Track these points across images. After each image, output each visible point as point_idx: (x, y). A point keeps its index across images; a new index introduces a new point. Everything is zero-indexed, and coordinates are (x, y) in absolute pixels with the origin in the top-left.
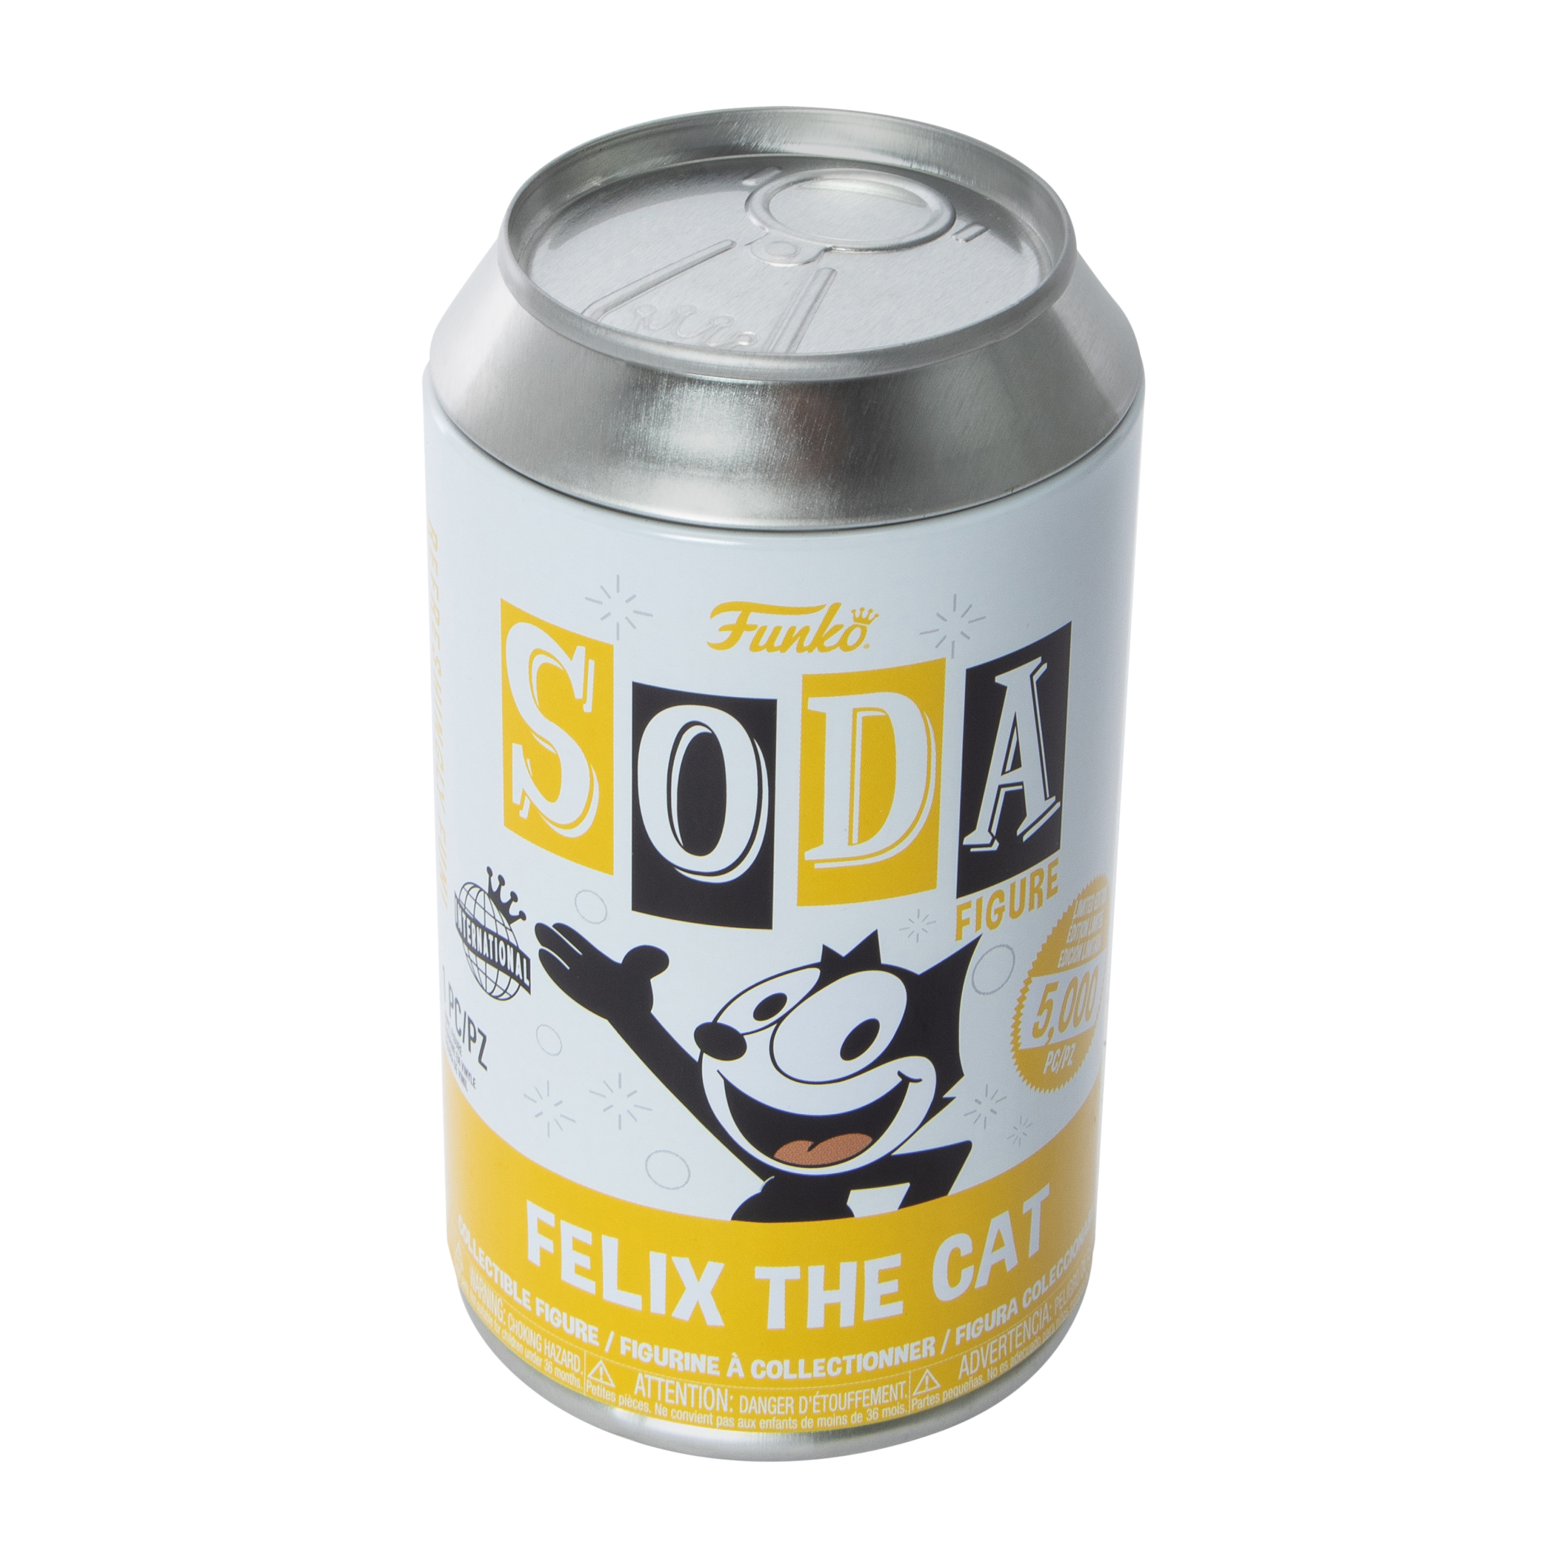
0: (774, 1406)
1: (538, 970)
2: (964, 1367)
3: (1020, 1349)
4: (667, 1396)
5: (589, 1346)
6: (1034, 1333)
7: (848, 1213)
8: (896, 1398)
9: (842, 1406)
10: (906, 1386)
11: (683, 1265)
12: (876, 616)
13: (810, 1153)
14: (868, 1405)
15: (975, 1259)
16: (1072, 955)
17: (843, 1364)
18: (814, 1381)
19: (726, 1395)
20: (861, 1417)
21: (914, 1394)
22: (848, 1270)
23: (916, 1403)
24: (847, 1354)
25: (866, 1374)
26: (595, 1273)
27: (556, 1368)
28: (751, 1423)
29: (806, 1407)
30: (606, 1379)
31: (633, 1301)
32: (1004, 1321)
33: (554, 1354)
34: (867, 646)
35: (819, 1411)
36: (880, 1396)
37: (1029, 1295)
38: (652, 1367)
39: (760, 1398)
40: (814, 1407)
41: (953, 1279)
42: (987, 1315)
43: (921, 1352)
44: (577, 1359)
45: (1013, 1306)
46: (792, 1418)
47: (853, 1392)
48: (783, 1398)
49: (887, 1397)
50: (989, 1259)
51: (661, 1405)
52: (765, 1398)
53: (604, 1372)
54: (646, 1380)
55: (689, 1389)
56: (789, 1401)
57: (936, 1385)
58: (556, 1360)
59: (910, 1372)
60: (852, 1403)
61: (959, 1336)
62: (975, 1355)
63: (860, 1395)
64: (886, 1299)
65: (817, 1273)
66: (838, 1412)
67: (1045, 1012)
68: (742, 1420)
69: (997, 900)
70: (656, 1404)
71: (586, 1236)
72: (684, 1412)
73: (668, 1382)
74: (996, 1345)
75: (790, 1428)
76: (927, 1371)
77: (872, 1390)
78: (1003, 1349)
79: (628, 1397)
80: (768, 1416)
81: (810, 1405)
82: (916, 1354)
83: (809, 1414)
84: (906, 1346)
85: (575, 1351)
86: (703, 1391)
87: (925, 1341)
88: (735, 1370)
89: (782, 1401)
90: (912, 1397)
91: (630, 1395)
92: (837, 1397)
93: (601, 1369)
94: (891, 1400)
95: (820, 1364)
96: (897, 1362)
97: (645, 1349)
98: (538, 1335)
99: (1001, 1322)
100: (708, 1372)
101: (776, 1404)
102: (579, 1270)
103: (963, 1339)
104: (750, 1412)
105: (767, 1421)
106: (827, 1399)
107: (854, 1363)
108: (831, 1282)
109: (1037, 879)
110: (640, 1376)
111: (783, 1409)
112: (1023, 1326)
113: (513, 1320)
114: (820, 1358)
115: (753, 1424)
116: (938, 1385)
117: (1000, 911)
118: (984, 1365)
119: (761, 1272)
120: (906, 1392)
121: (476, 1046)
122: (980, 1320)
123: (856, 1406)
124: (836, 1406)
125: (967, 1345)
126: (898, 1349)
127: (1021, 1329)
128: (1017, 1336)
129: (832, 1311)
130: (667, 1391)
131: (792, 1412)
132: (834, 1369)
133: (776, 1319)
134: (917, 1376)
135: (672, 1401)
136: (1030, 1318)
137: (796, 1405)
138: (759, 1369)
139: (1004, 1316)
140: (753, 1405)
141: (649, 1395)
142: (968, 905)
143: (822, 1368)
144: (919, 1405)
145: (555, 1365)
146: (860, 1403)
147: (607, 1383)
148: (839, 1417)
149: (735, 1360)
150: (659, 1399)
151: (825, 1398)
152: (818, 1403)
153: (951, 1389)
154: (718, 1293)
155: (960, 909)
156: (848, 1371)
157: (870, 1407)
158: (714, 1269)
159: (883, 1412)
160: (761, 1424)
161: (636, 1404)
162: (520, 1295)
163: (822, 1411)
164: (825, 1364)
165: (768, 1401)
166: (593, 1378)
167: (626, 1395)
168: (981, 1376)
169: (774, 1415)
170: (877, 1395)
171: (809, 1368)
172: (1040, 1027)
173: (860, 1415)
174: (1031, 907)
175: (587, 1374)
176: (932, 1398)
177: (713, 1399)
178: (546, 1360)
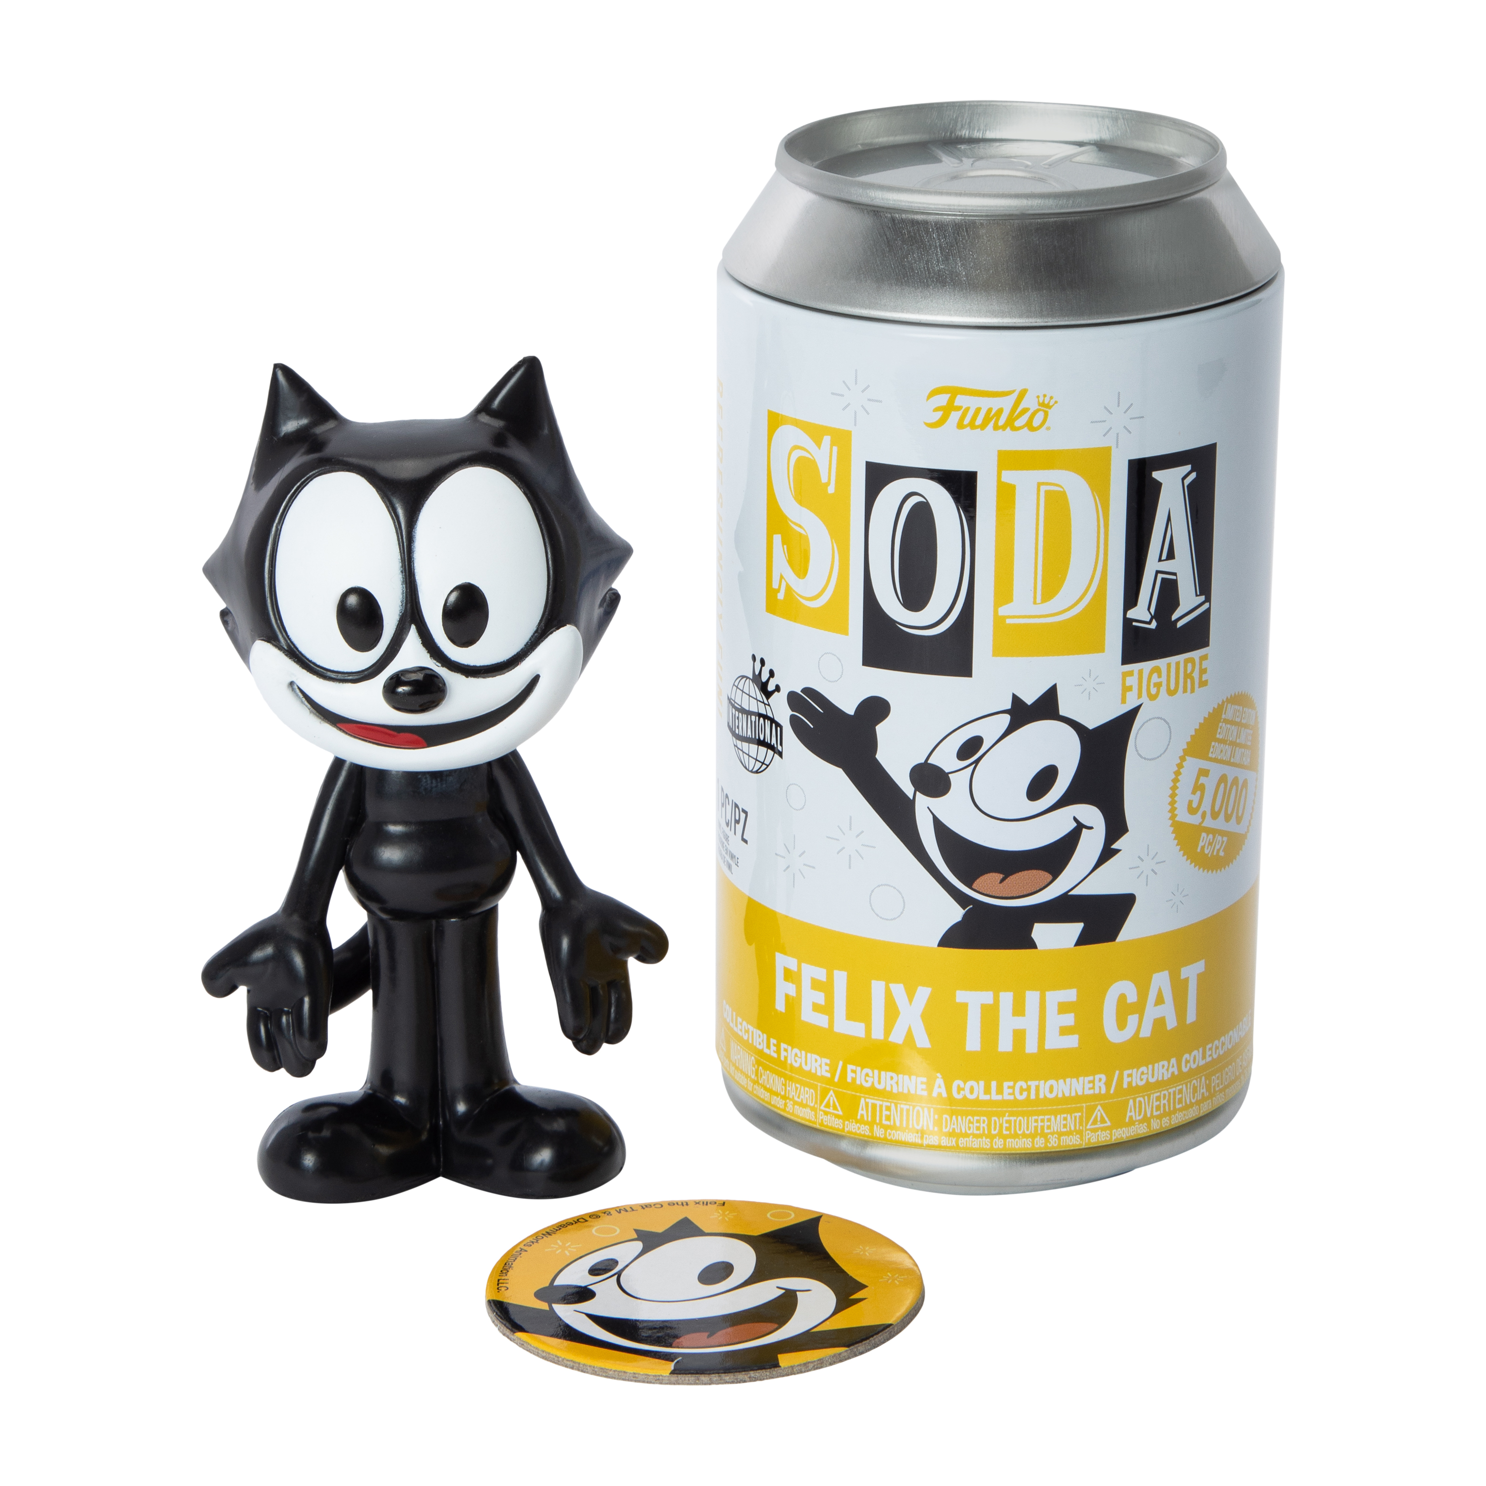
0: (971, 1125)
1: (789, 733)
2: (1130, 1112)
3: (1181, 1110)
4: (884, 1118)
5: (822, 1079)
6: (1193, 1101)
7: (1032, 945)
8: (1072, 1128)
9: (1027, 1130)
10: (1081, 1118)
11: (898, 990)
12: (1056, 402)
13: (1001, 885)
14: (1049, 1131)
15: (1139, 1008)
16: (1222, 751)
17: (1028, 1089)
18: (1004, 1103)
19: (932, 1114)
20: (1043, 1141)
21: (1088, 1127)
22: (1032, 998)
23: (1090, 1136)
24: (1032, 1080)
25: (1046, 1101)
26: (827, 1009)
27: (796, 1106)
28: (952, 1141)
29: (998, 1128)
30: (835, 1108)
31: (856, 1029)
32: (1165, 1078)
33: (794, 1094)
34: (1048, 429)
35: (1008, 1132)
36: (1059, 1125)
37: (1187, 1062)
38: (873, 1091)
39: (959, 1117)
40: (1004, 1128)
41: (1121, 1024)
42: (1150, 1066)
43: (1093, 1088)
44: (812, 1093)
45: (1173, 1066)
46: (986, 1138)
47: (1036, 1117)
48: (978, 1118)
49: (1065, 1126)
50: (1152, 1012)
51: (879, 1126)
52: (964, 1117)
53: (834, 1101)
54: (867, 1104)
55: (902, 1109)
56: (984, 1121)
57: (1106, 1122)
58: (796, 1099)
59: (1084, 1105)
60: (1036, 1127)
61: (1126, 1080)
62: (1140, 1102)
63: (1042, 1121)
64: (1064, 1031)
65: (1006, 999)
66: (1024, 1135)
67: (1198, 793)
68: (945, 1138)
69: (1155, 675)
70: (875, 1126)
71: (820, 974)
72: (898, 1132)
73: (885, 1104)
74: (1158, 1099)
75: (984, 1147)
76: (1099, 1107)
77: (1053, 1118)
78: (1164, 1104)
79: (852, 1122)
80: (966, 1135)
81: (1001, 1126)
82: (1090, 1089)
83: (1000, 1135)
84: (1081, 1079)
85: (810, 1086)
86: (913, 1111)
87: (1097, 1077)
88: (939, 1090)
89: (978, 1121)
90: (1086, 1130)
91: (854, 1121)
92: (1024, 1120)
93: (831, 1098)
94: (1068, 1129)
95: (1009, 1087)
96: (1073, 1094)
97: (867, 1075)
98: (782, 1079)
99: (1163, 1077)
100: (917, 1093)
101: (972, 1123)
102: (816, 1008)
103: (1130, 1083)
104: (951, 1131)
105: (965, 1139)
106: (1015, 1121)
107: (1037, 1088)
108: (1019, 1009)
109: (1189, 666)
110: (863, 1100)
111: (978, 1128)
112: (1182, 1089)
113: (762, 1072)
114: (1010, 1081)
115: (954, 1143)
116: (1109, 1123)
117: (1158, 685)
118: (1149, 1115)
119: (961, 996)
120: (1081, 1124)
121: (740, 827)
122: (1144, 1069)
123: (1039, 1132)
124: (1022, 1129)
125: (1134, 1090)
126: (1074, 1080)
127: (1180, 1091)
128: (1178, 1097)
129: (1019, 1036)
130: (885, 1113)
131: (986, 1132)
132: (1021, 1094)
133: (973, 1042)
134: (1091, 1109)
135: (887, 1123)
136: (1189, 1084)
137: (989, 1125)
138: (959, 1089)
139: (1164, 1071)
140: (954, 1125)
141: (869, 1119)
142: (1130, 674)
143: (1011, 1091)
144: (1092, 1138)
145: (795, 1103)
146: (1042, 1127)
147: (836, 1112)
148: (1025, 1139)
149: (940, 1081)
150: (878, 1121)
151: (1013, 1120)
152: (1007, 1125)
153: (1119, 1129)
154: (926, 1016)
155: (1125, 675)
156: (1033, 1096)
157: (1050, 1133)
158: (923, 993)
159: (1062, 1140)
160: (960, 1142)
161: (859, 1128)
162: (768, 1047)
163: (1010, 1132)
164: (1013, 1087)
165: (966, 1120)
166: (824, 1109)
167: (851, 1121)
168: (1145, 1124)
169: (971, 1134)
170: (1057, 1123)
171: (1000, 1091)
172: (1194, 805)
173: (1042, 1140)
174: (1185, 691)
175: (820, 1107)
176: (1103, 1134)
177: (921, 1119)
178: (788, 1101)
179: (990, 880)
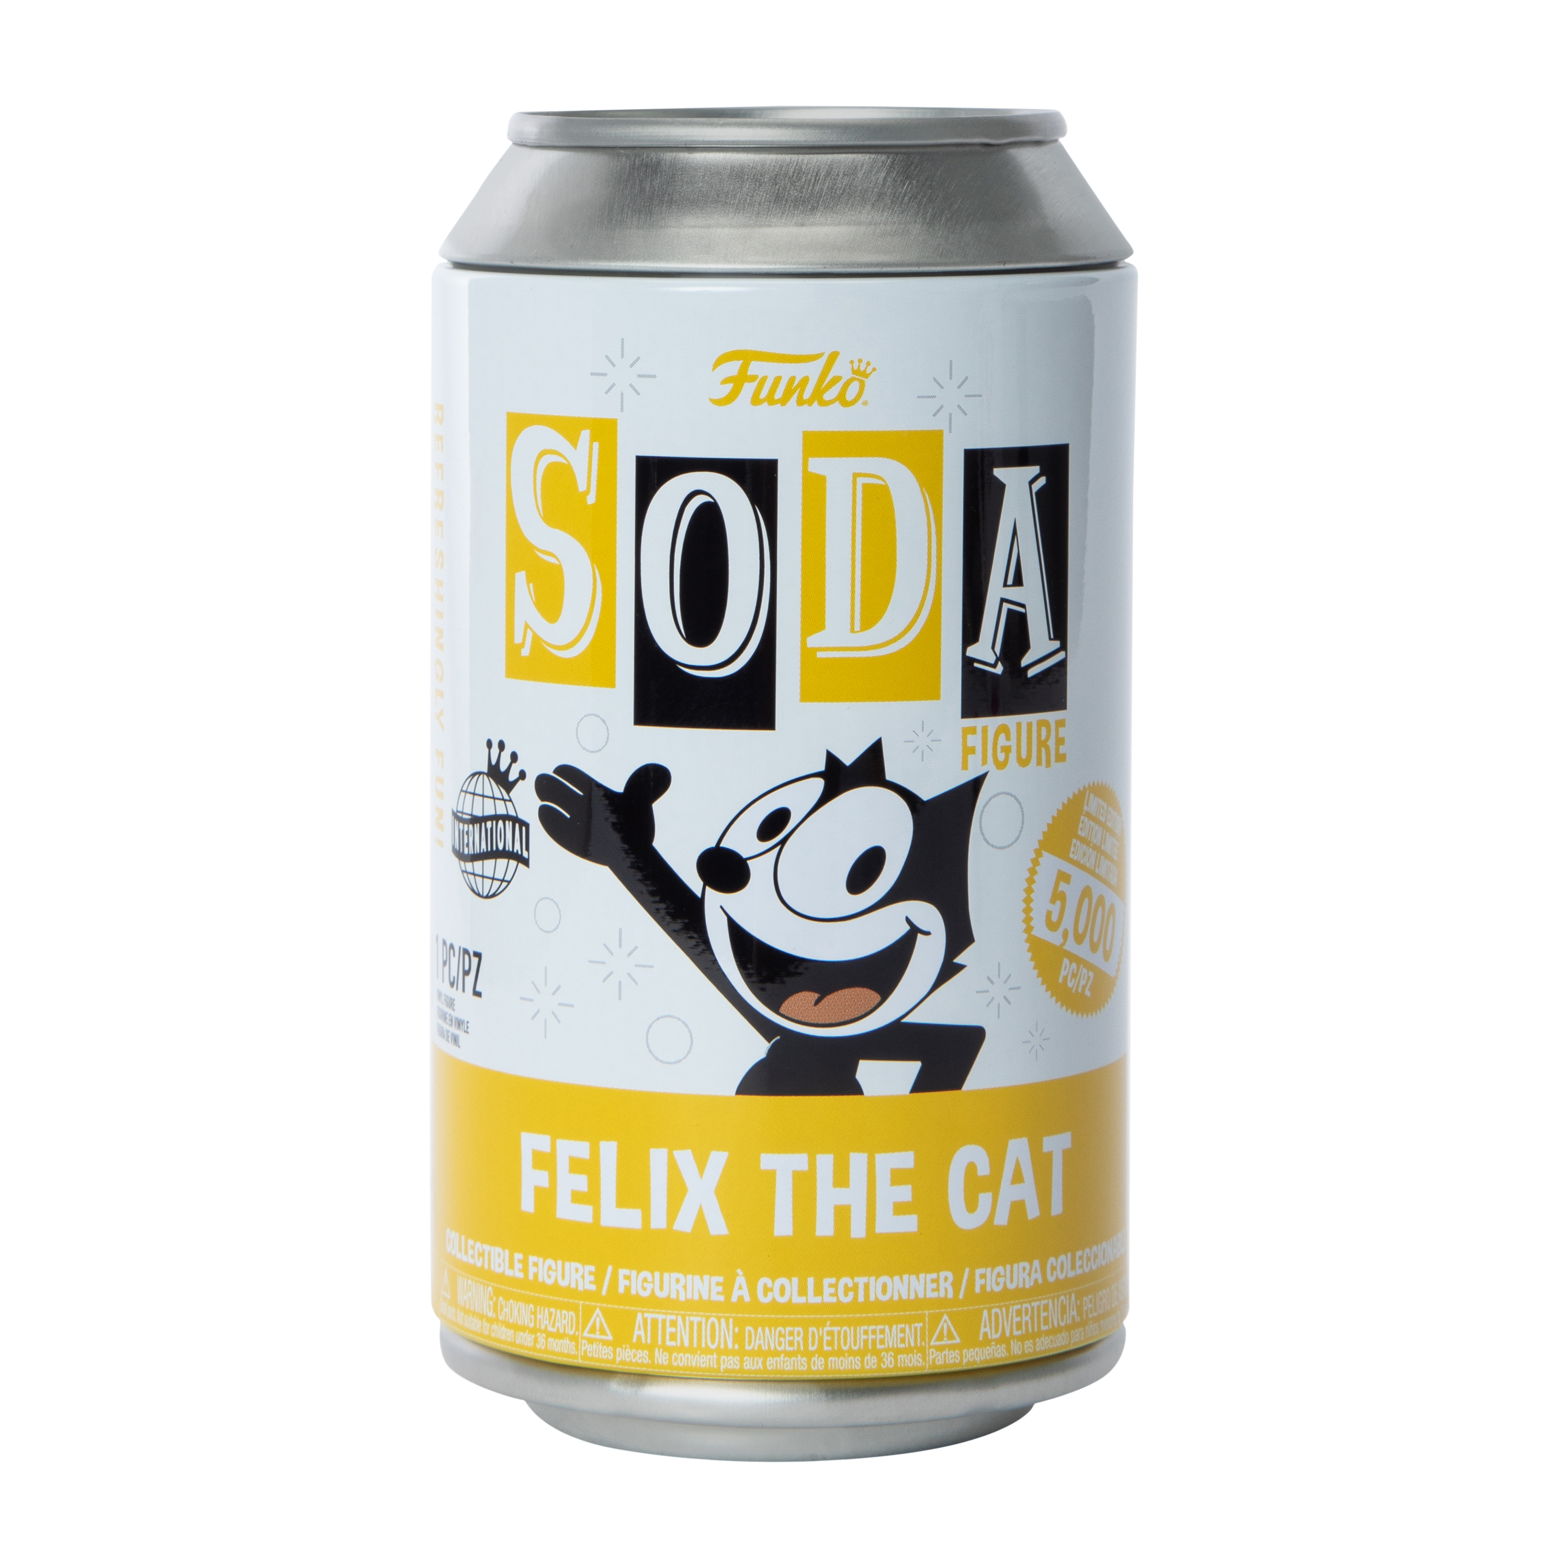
0: (782, 1339)
1: (538, 832)
2: (985, 1326)
3: (1048, 1333)
4: (668, 1337)
5: (587, 1295)
6: (1062, 1324)
7: (856, 1090)
8: (912, 1344)
9: (855, 1345)
10: (923, 1329)
11: (685, 1158)
12: (874, 370)
13: (816, 1008)
14: (882, 1347)
15: (992, 1184)
16: (1084, 854)
17: (855, 1287)
18: (824, 1307)
19: (731, 1326)
20: (876, 1361)
21: (932, 1343)
22: (858, 1161)
23: (934, 1356)
24: (859, 1275)
25: (879, 1305)
26: (591, 1197)
27: (549, 1339)
28: (757, 1362)
29: (816, 1343)
30: (603, 1332)
31: (630, 1219)
32: (1027, 1286)
33: (547, 1322)
34: (865, 403)
35: (830, 1348)
36: (895, 1337)
37: (1053, 1268)
38: (653, 1302)
39: (767, 1329)
40: (825, 1342)
41: (971, 1206)
42: (1008, 1267)
43: (937, 1289)
44: (572, 1316)
45: (1036, 1271)
46: (802, 1357)
47: (866, 1327)
48: (791, 1329)
49: (903, 1340)
50: (1009, 1193)
51: (661, 1350)
52: (773, 1329)
53: (601, 1323)
54: (645, 1320)
55: (691, 1323)
56: (798, 1334)
57: (955, 1339)
58: (550, 1329)
59: (926, 1312)
60: (866, 1341)
61: (979, 1282)
62: (996, 1314)
63: (874, 1332)
64: (900, 1209)
65: (825, 1163)
66: (851, 1353)
67: (1058, 903)
68: (749, 1358)
69: (1002, 737)
70: (656, 1349)
71: (581, 1149)
72: (686, 1355)
73: (669, 1317)
74: (1019, 1313)
75: (800, 1369)
76: (945, 1317)
77: (887, 1327)
78: (1027, 1323)
79: (626, 1348)
80: (776, 1353)
81: (821, 1339)
82: (933, 1290)
83: (820, 1352)
84: (922, 1276)
85: (568, 1307)
86: (706, 1324)
87: (943, 1274)
88: (741, 1293)
89: (791, 1333)
90: (930, 1347)
91: (628, 1346)
92: (850, 1331)
93: (598, 1319)
94: (907, 1345)
95: (830, 1285)
96: (912, 1297)
97: (645, 1280)
98: (531, 1306)
99: (1024, 1285)
100: (712, 1299)
101: (784, 1336)
102: (577, 1197)
103: (983, 1287)
104: (756, 1348)
105: (775, 1359)
106: (839, 1332)
107: (867, 1286)
108: (841, 1179)
109: (1044, 730)
110: (639, 1316)
111: (791, 1343)
112: (1048, 1304)
113: (503, 1303)
114: (831, 1276)
115: (760, 1364)
116: (958, 1340)
117: (1006, 750)
118: (1008, 1334)
119: (768, 1161)
120: (923, 1339)
121: (470, 979)
122: (999, 1269)
123: (870, 1347)
124: (848, 1344)
125: (988, 1297)
126: (913, 1277)
127: (1046, 1308)
128: (1043, 1314)
129: (842, 1214)
130: (669, 1330)
131: (802, 1348)
132: (846, 1295)
133: (783, 1225)
134: (936, 1319)
135: (673, 1343)
136: (1056, 1299)
137: (805, 1339)
138: (767, 1290)
139: (1025, 1275)
140: (760, 1339)
141: (649, 1341)
142: (973, 730)
143: (832, 1290)
144: (937, 1359)
145: (549, 1334)
146: (874, 1341)
147: (604, 1337)
148: (852, 1358)
149: (741, 1280)
150: (660, 1343)
151: (836, 1331)
152: (829, 1338)
153: (972, 1350)
154: (724, 1191)
155: (966, 731)
156: (861, 1298)
157: (884, 1350)
158: (718, 1160)
159: (899, 1360)
160: (768, 1363)
161: (635, 1356)
162: (512, 1266)
163: (833, 1348)
164: (835, 1286)
165: (775, 1332)
166: (588, 1335)
167: (624, 1346)
168: (1004, 1345)
169: (782, 1352)
170: (892, 1335)
171: (819, 1291)
172: (1054, 918)
173: (874, 1359)
174: (1039, 763)
175: (582, 1333)
176: (952, 1354)
177: (717, 1334)
178: (539, 1334)
179: (801, 1001)
